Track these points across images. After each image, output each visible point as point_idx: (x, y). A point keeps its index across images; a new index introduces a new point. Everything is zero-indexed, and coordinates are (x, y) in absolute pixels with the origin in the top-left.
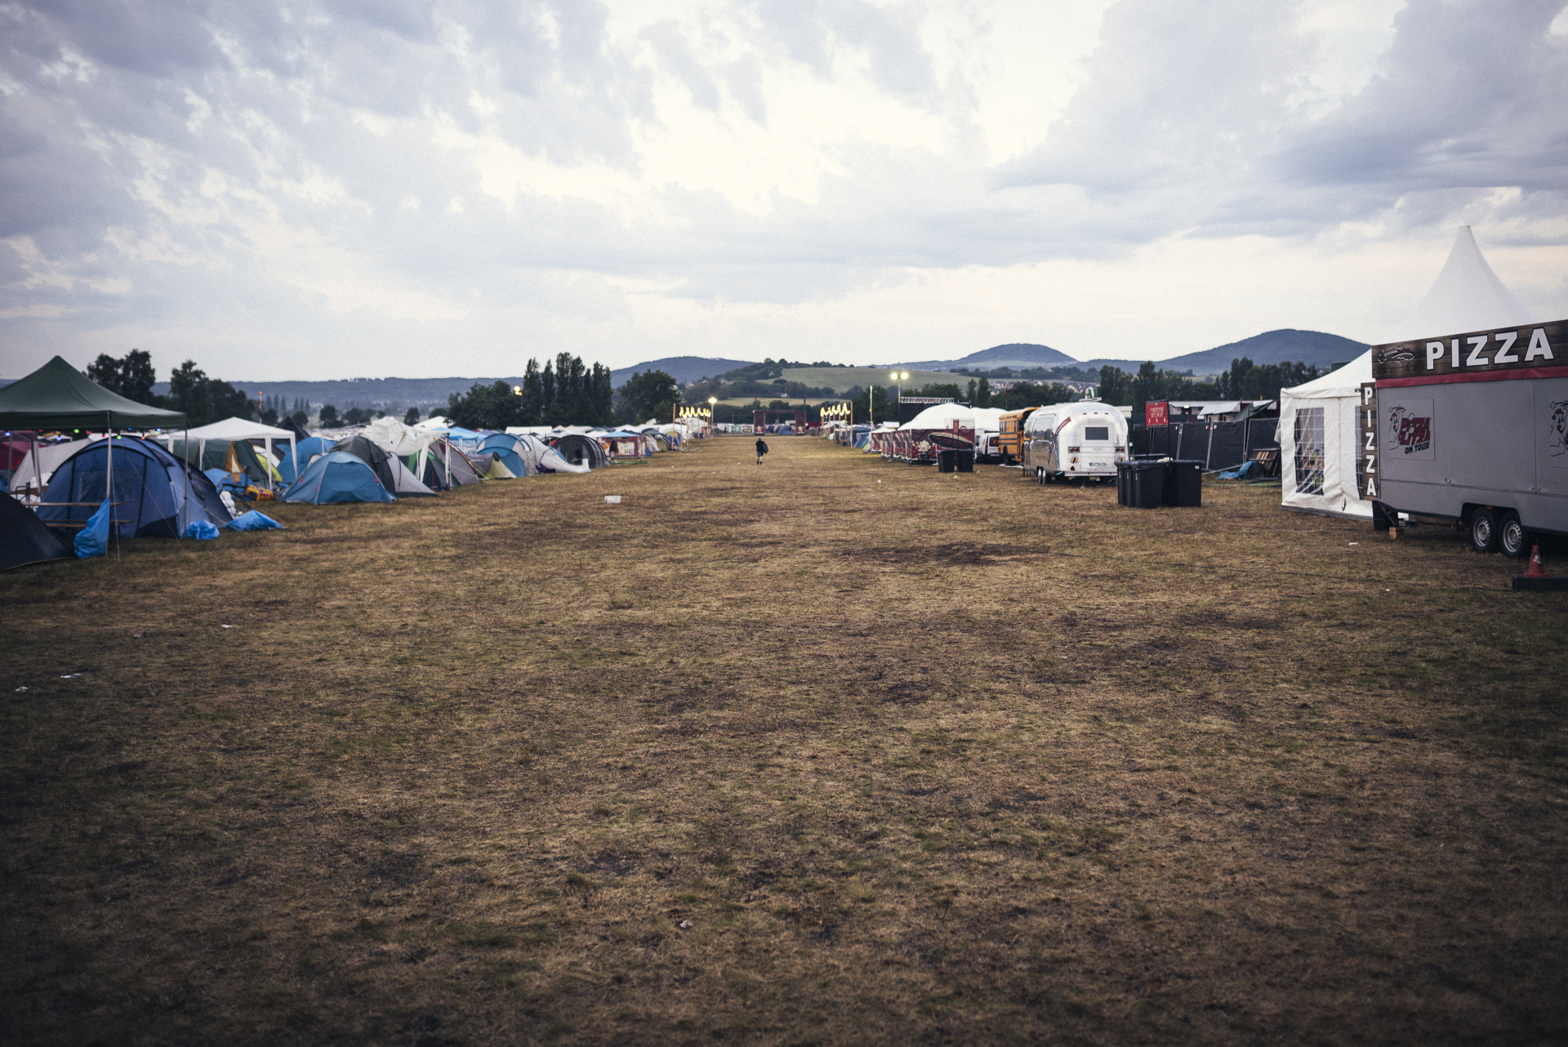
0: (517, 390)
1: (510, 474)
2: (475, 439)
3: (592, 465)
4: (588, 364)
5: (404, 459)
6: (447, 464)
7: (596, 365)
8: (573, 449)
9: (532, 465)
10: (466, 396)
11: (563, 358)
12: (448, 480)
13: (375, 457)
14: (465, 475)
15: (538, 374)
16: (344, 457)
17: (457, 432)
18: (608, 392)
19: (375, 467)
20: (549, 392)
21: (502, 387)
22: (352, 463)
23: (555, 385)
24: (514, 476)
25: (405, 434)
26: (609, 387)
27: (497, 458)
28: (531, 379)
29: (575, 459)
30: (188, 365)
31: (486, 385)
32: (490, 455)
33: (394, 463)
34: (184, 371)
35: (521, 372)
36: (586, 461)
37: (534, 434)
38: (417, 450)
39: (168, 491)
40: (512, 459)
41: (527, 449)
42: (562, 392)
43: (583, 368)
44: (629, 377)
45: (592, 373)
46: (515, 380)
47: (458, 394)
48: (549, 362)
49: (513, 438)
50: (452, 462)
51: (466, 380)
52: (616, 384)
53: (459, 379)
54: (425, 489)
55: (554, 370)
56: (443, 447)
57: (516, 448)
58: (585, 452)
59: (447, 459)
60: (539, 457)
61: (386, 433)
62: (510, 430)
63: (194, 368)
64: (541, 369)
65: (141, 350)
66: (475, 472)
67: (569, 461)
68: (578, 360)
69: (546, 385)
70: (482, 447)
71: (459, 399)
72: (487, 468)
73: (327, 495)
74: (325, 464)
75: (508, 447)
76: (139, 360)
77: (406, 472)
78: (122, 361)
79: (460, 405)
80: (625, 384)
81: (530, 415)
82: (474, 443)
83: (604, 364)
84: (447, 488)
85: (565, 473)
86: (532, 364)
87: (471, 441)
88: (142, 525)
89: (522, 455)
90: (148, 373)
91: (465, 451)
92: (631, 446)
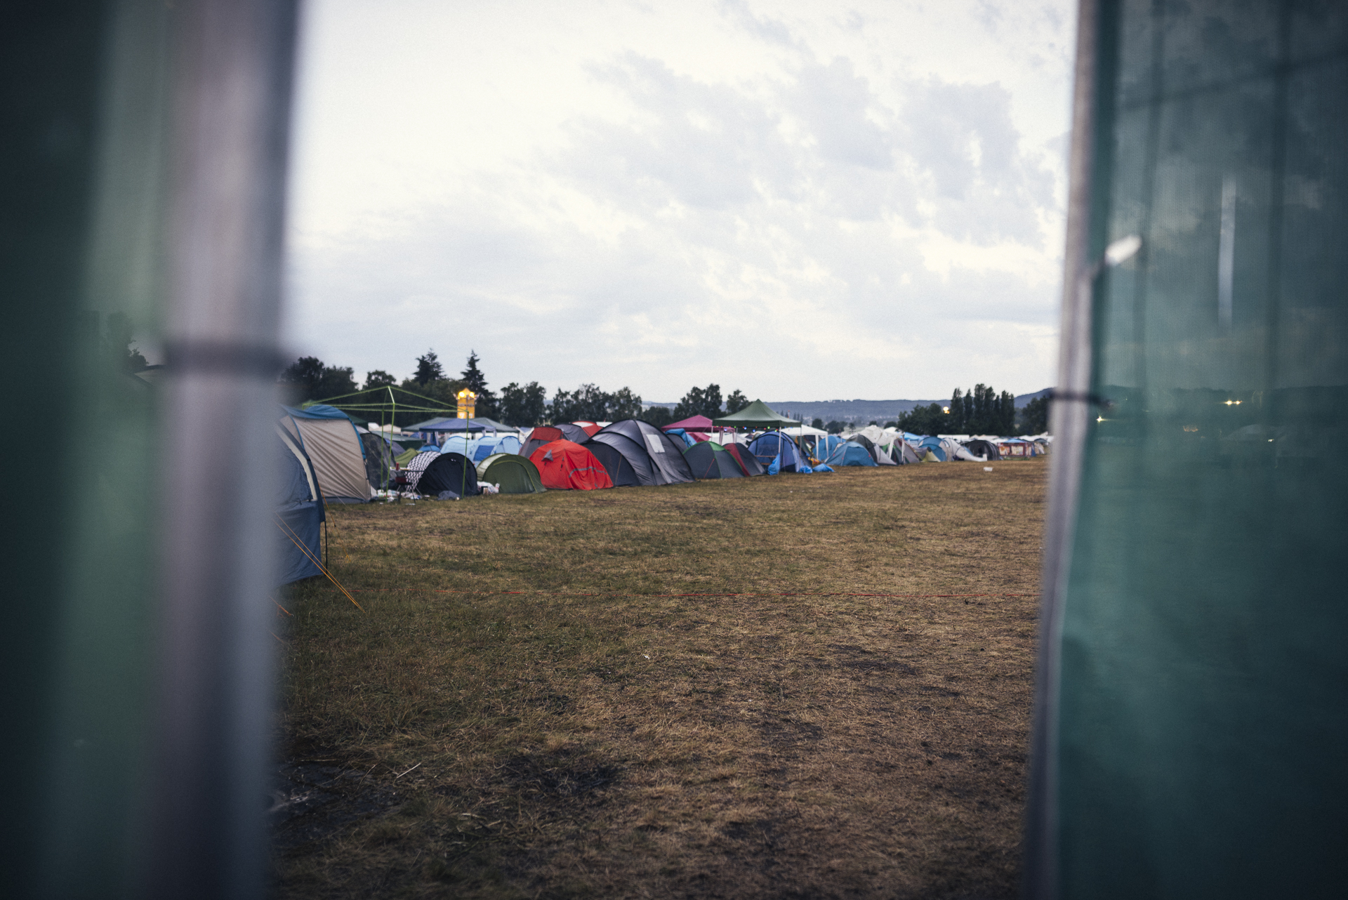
0: (946, 410)
1: (936, 459)
2: (917, 440)
3: (990, 458)
4: (998, 392)
5: (881, 447)
6: (903, 451)
7: (1004, 393)
8: (977, 448)
9: (951, 455)
10: (911, 414)
11: (979, 388)
12: (903, 459)
13: (869, 446)
14: (912, 458)
15: (960, 399)
16: (854, 444)
17: (907, 435)
18: (1012, 412)
19: (868, 449)
20: (969, 411)
21: (935, 407)
22: (858, 447)
23: (973, 406)
24: (939, 461)
25: (881, 434)
26: (1013, 408)
27: (930, 450)
28: (956, 402)
29: (978, 454)
30: (737, 392)
31: (925, 406)
32: (926, 448)
33: (877, 448)
34: (735, 396)
35: (950, 397)
36: (985, 456)
37: (955, 440)
38: (887, 443)
39: (792, 453)
40: (938, 451)
41: (947, 446)
42: (978, 411)
43: (994, 395)
44: (1029, 401)
45: (1001, 397)
46: (944, 402)
47: (905, 412)
48: (969, 391)
49: (940, 440)
50: (905, 451)
51: (910, 401)
52: (1019, 406)
53: (905, 401)
54: (892, 462)
55: (973, 395)
56: (900, 443)
57: (941, 445)
58: (986, 450)
59: (903, 449)
60: (955, 452)
61: (873, 434)
62: (940, 436)
63: (740, 394)
64: (963, 395)
65: (715, 384)
66: (917, 457)
67: (975, 455)
68: (991, 389)
69: (967, 407)
70: (921, 444)
71: (906, 416)
72: (924, 455)
73: (847, 462)
74: (846, 448)
75: (936, 444)
76: (714, 389)
77: (883, 452)
78: (704, 390)
79: (906, 420)
80: (1026, 406)
81: (954, 427)
82: (916, 442)
83: (1010, 392)
84: (902, 464)
85: (971, 461)
86: (957, 392)
87: (915, 441)
88: (784, 465)
89: (944, 449)
90: (718, 398)
91: (913, 446)
92: (1021, 449)
